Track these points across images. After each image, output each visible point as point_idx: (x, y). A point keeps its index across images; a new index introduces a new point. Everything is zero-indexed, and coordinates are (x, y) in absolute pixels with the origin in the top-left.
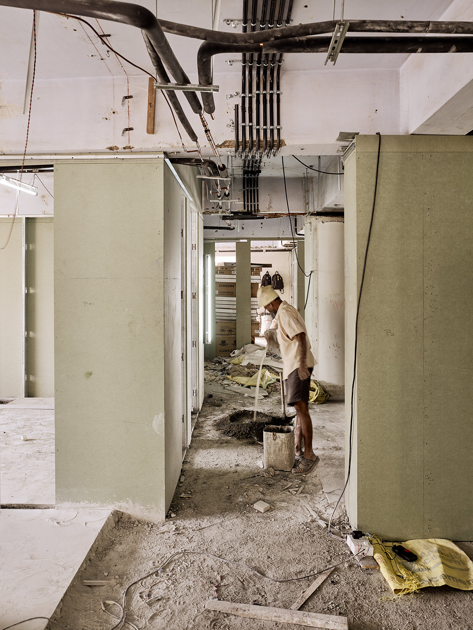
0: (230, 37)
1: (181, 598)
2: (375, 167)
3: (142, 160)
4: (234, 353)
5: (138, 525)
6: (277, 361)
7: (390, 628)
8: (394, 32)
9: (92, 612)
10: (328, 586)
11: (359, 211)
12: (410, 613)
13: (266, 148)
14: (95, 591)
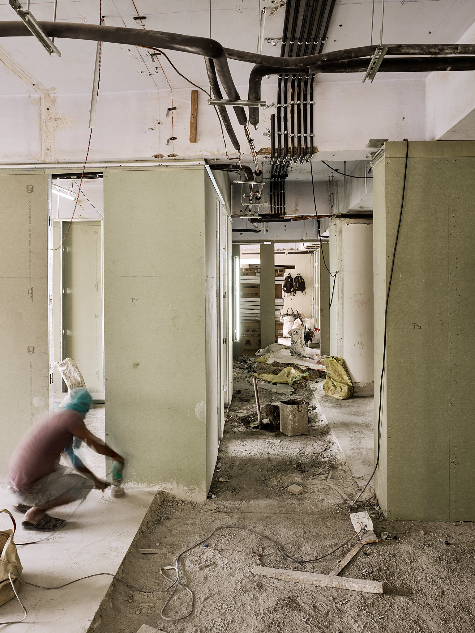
0: (282, 61)
1: (228, 565)
2: (403, 171)
3: (184, 167)
4: (259, 352)
5: (182, 504)
6: (302, 360)
7: (420, 592)
8: (426, 54)
9: (149, 574)
10: (361, 557)
11: (388, 213)
12: (439, 580)
13: (300, 155)
14: (150, 558)
